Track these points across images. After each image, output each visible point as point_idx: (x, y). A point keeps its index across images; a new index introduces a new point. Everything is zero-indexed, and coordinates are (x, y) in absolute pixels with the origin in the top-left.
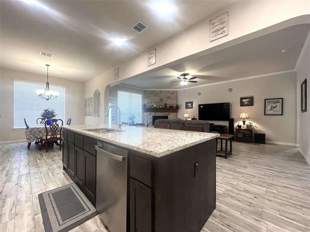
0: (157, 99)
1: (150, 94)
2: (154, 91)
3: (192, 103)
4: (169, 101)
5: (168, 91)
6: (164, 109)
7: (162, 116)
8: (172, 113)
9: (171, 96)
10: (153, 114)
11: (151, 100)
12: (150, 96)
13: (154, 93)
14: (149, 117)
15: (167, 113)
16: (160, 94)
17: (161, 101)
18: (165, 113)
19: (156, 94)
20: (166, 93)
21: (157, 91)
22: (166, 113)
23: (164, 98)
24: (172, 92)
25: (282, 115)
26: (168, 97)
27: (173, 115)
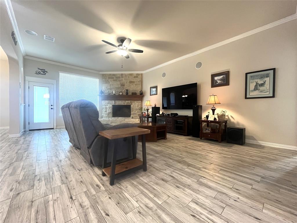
0: (117, 84)
1: (109, 78)
2: (114, 75)
3: (156, 87)
4: (132, 86)
5: (131, 75)
6: (125, 96)
8: (136, 101)
9: (134, 80)
10: (113, 102)
11: (110, 86)
12: (109, 80)
13: (113, 76)
14: (108, 107)
15: (129, 101)
16: (121, 78)
17: (122, 87)
18: (127, 101)
19: (116, 78)
20: (128, 77)
21: (117, 74)
22: (128, 101)
23: (126, 83)
24: (135, 75)
25: (273, 96)
26: (131, 82)
27: (137, 104)
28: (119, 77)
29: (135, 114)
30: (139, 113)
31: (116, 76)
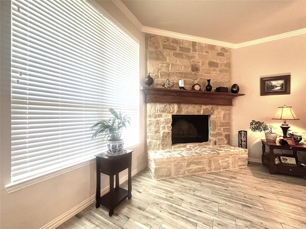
0: (184, 65)
1: (165, 47)
2: (176, 41)
3: (287, 79)
5: (212, 47)
6: (204, 94)
7: (196, 114)
8: (220, 107)
9: (218, 61)
10: (175, 109)
11: (168, 67)
12: (165, 54)
13: (175, 45)
14: (162, 119)
15: (209, 107)
16: (191, 52)
17: (193, 73)
18: (204, 107)
19: (182, 49)
20: (207, 52)
21: (183, 41)
22: (207, 107)
23: (203, 65)
24: (219, 51)
26: (211, 64)
27: (223, 113)
28: (188, 50)
29: (220, 134)
30: (226, 133)
31: (181, 46)
